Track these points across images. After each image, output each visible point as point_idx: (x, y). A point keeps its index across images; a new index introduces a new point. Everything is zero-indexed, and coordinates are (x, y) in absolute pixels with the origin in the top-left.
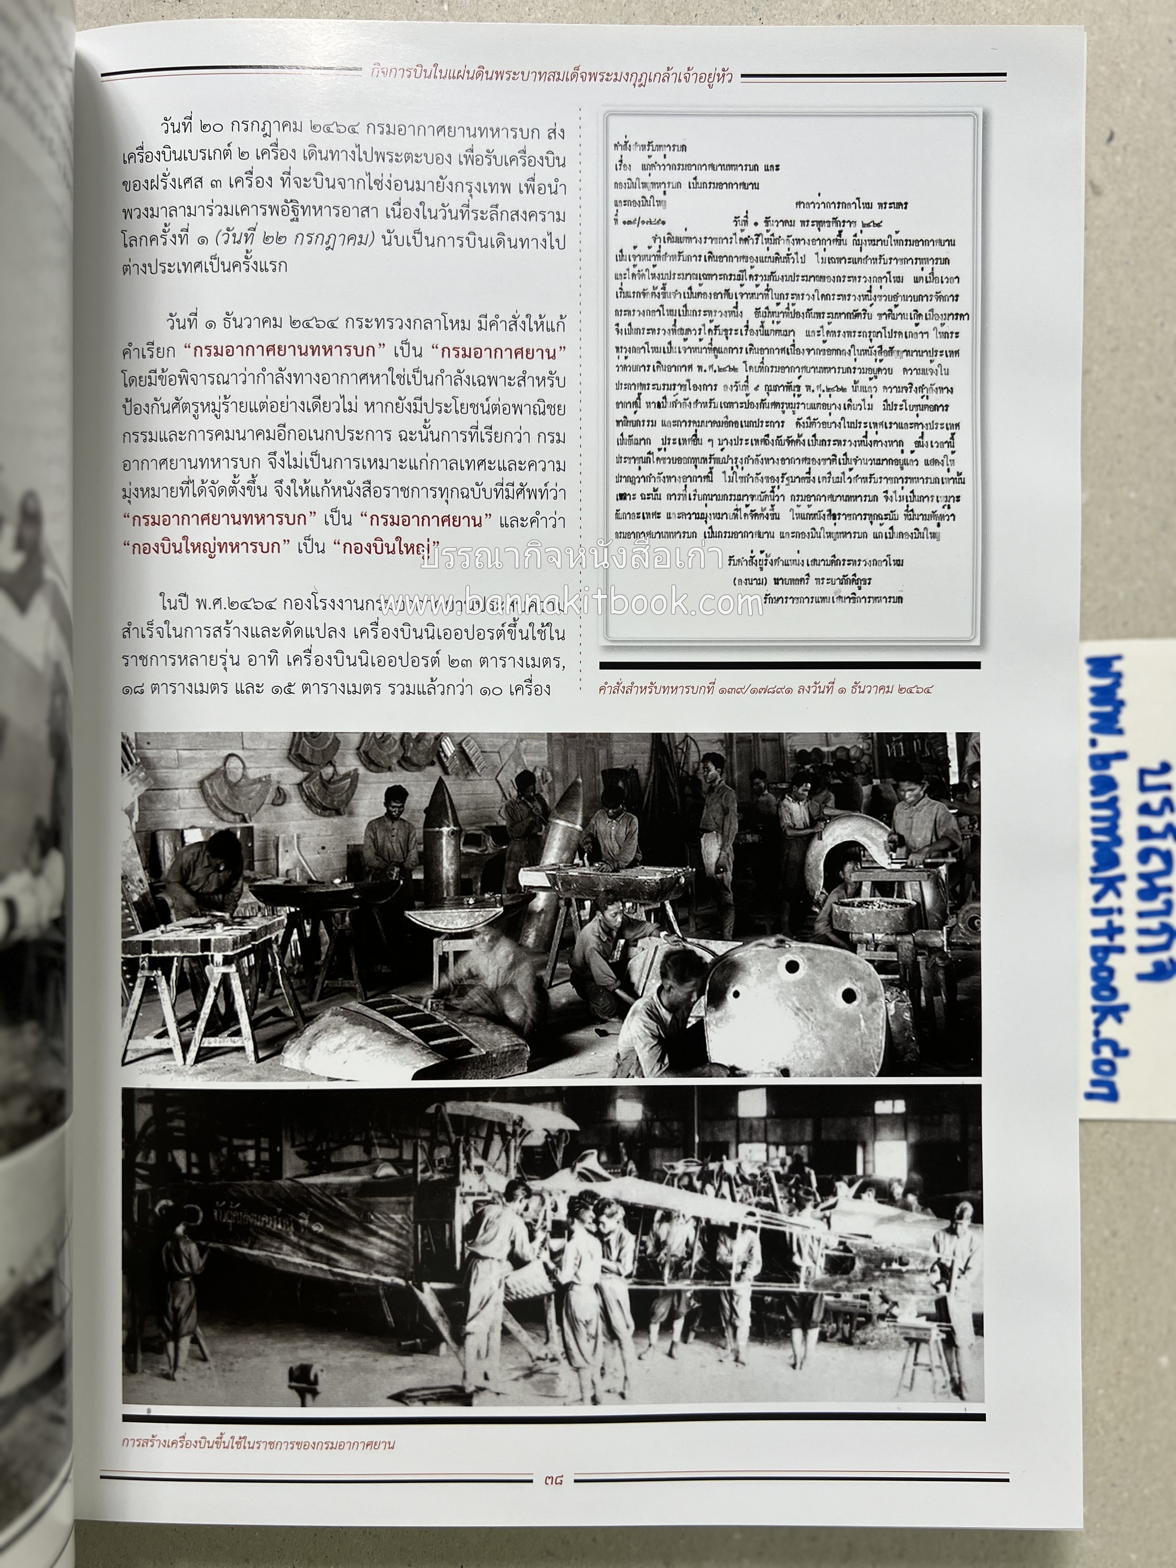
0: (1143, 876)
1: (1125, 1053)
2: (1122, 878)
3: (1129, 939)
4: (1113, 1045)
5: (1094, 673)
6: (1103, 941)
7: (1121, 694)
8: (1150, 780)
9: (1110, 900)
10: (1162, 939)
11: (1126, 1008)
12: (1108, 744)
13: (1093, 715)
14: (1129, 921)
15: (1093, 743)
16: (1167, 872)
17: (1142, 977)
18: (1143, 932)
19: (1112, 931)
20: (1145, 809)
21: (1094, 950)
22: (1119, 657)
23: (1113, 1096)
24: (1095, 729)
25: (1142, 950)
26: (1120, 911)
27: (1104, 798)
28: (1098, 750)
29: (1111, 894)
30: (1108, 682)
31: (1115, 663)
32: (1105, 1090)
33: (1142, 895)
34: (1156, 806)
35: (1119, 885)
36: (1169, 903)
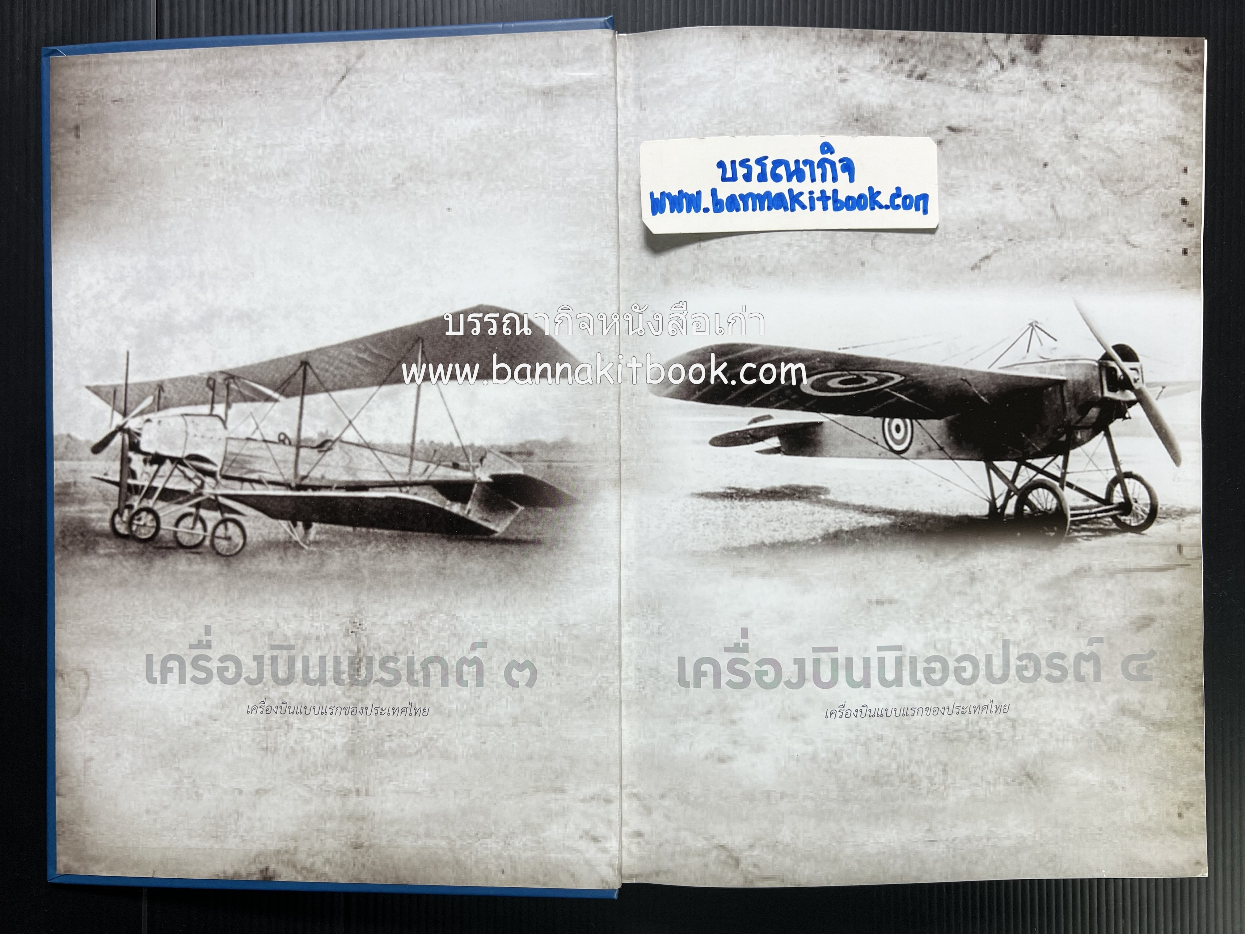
0: (789, 179)
1: (898, 189)
2: (790, 191)
3: (829, 187)
4: (894, 197)
5: (662, 211)
6: (830, 203)
7: (675, 193)
8: (729, 174)
9: (805, 199)
10: (828, 166)
11: (871, 189)
12: (707, 201)
13: (689, 211)
14: (817, 187)
15: (706, 210)
16: (786, 164)
17: (852, 180)
18: (824, 179)
19: (824, 197)
21: (836, 209)
22: (652, 194)
23: (925, 197)
24: (697, 210)
25: (835, 179)
26: (811, 193)
27: (741, 203)
28: (711, 208)
29: (801, 198)
30: (667, 201)
31: (655, 197)
32: (921, 202)
33: (801, 179)
34: (745, 171)
35: (795, 193)
36: (806, 162)
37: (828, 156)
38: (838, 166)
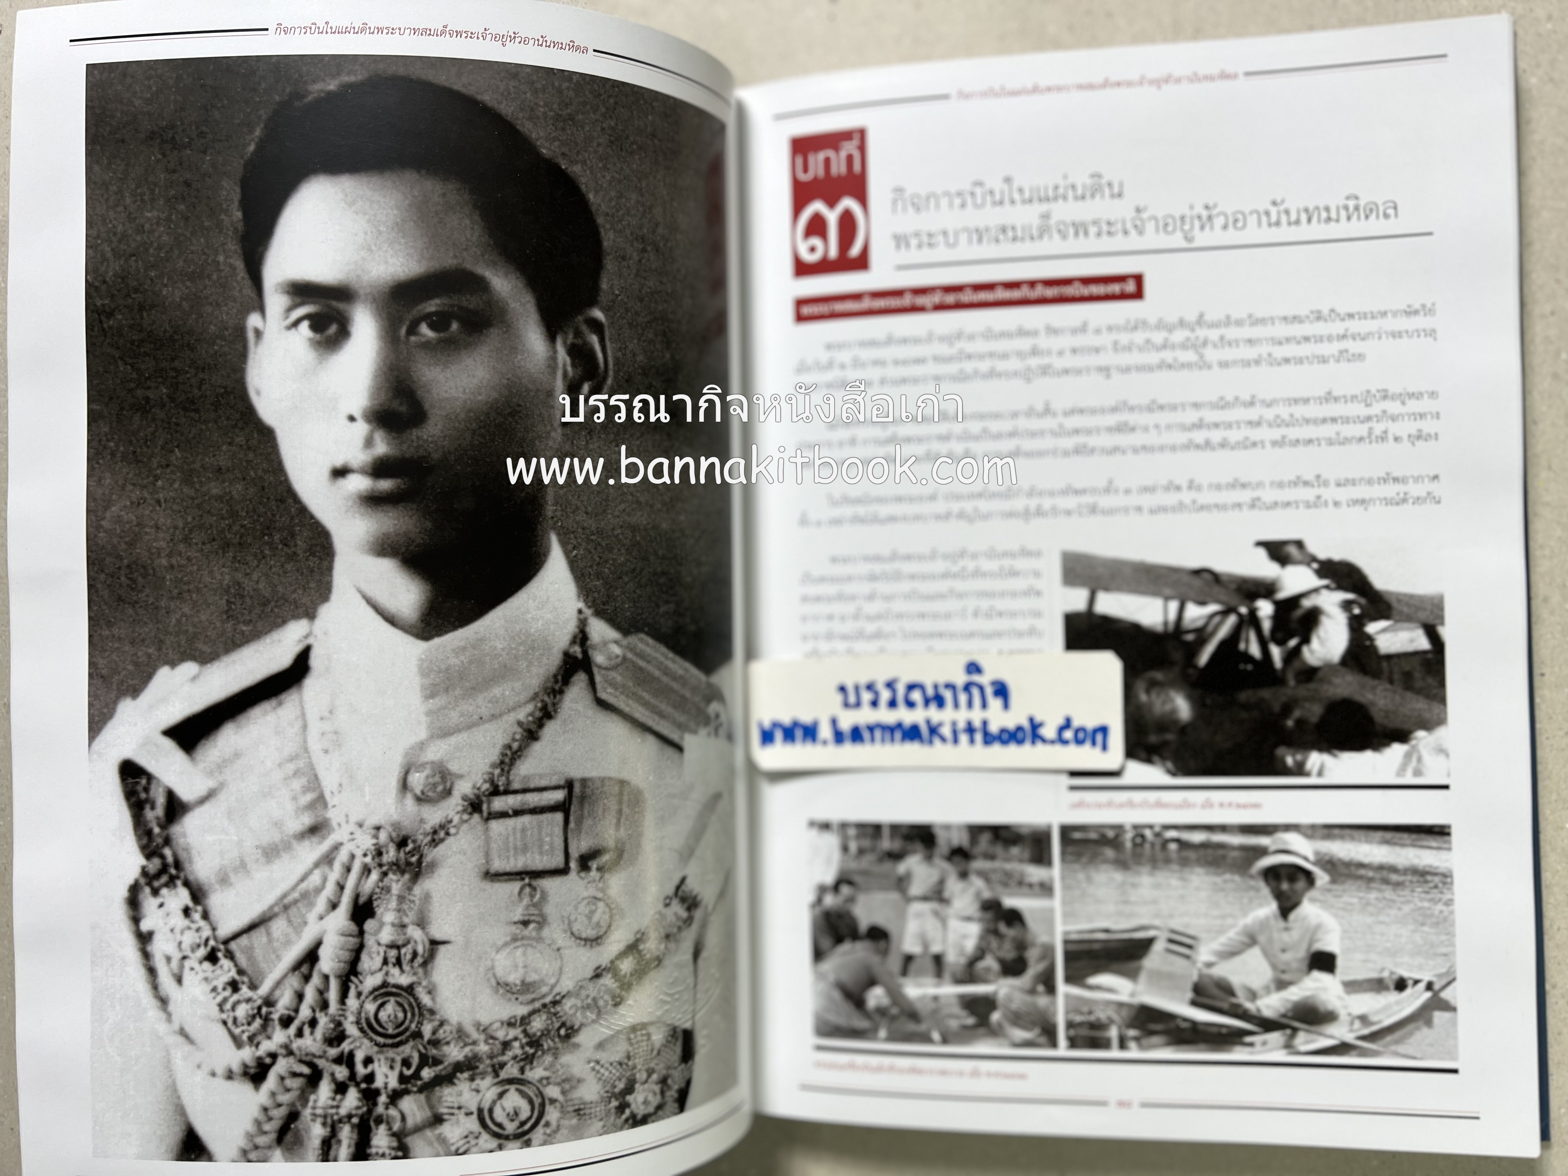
0: (926, 706)
1: (1067, 719)
2: (928, 722)
3: (976, 716)
4: (1062, 729)
5: (773, 742)
6: (979, 737)
7: (787, 722)
8: (852, 699)
9: (946, 731)
10: (976, 692)
11: (1031, 720)
12: (825, 732)
13: (804, 743)
14: (962, 716)
16: (922, 688)
17: (1006, 706)
18: (970, 704)
19: (970, 729)
20: (874, 704)
21: (986, 743)
22: (761, 724)
23: (1103, 730)
24: (814, 742)
25: (984, 705)
26: (954, 723)
27: (867, 734)
28: (830, 739)
29: (941, 730)
30: (779, 732)
31: (766, 727)
32: (1099, 735)
33: (941, 706)
34: (871, 696)
35: (934, 724)
36: (947, 686)
37: (976, 678)
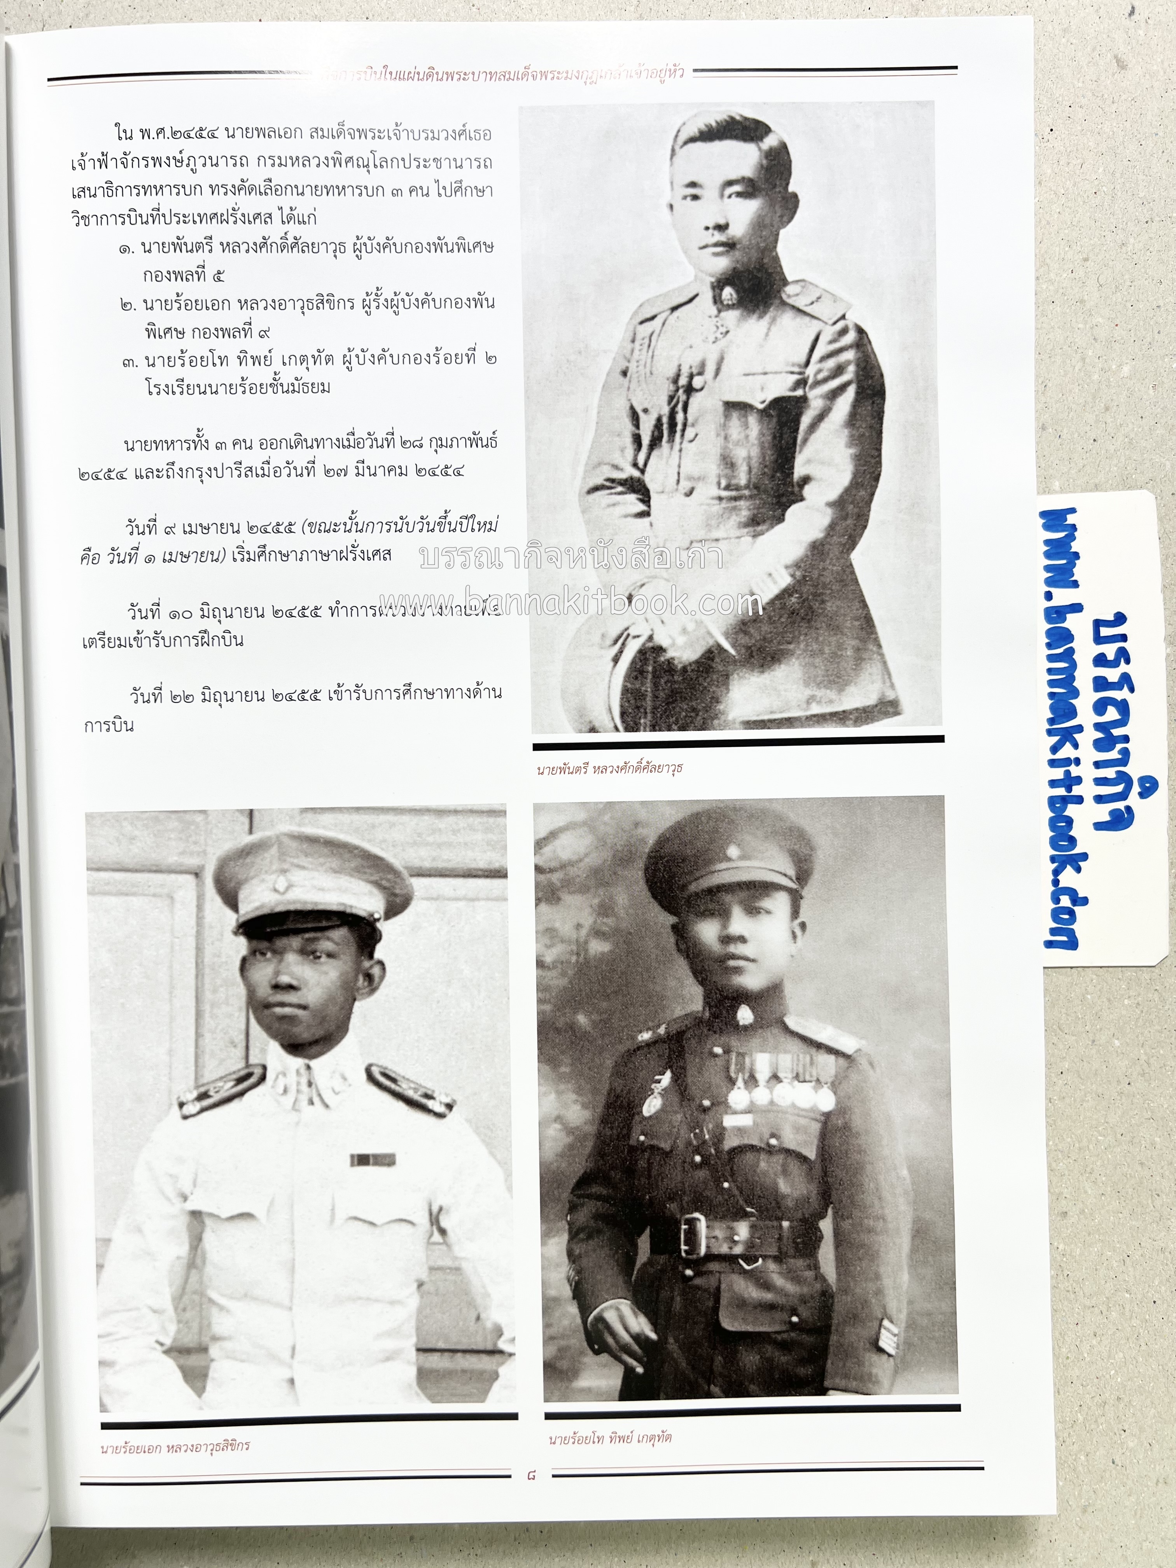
0: (1098, 726)
1: (1085, 901)
2: (1080, 729)
3: (1087, 789)
4: (1072, 893)
5: (1047, 527)
6: (1061, 791)
7: (1075, 547)
8: (1105, 632)
9: (1067, 751)
10: (1119, 788)
11: (1084, 856)
12: (1063, 597)
13: (1047, 568)
14: (1086, 771)
15: (1049, 596)
16: (1123, 721)
17: (1099, 826)
18: (1100, 782)
19: (1070, 781)
20: (1100, 660)
21: (1052, 801)
22: (1073, 511)
23: (1072, 944)
24: (1049, 582)
25: (1099, 799)
26: (1077, 761)
27: (1060, 651)
28: (1053, 603)
29: (1068, 745)
30: (1062, 535)
31: (1069, 516)
32: (1064, 938)
33: (1099, 745)
34: (1111, 657)
35: (1075, 736)
36: (1126, 753)
37: (1136, 789)
38: (1120, 805)
